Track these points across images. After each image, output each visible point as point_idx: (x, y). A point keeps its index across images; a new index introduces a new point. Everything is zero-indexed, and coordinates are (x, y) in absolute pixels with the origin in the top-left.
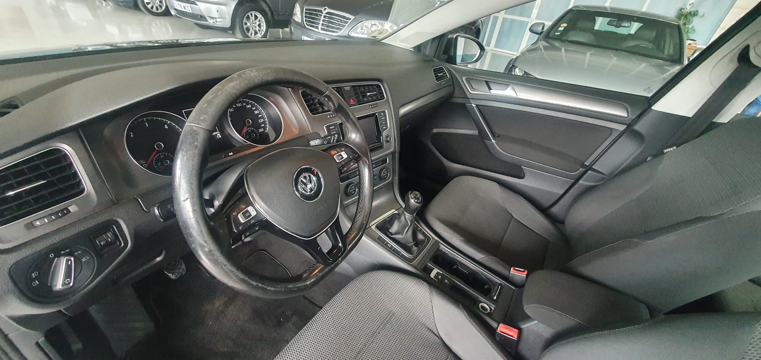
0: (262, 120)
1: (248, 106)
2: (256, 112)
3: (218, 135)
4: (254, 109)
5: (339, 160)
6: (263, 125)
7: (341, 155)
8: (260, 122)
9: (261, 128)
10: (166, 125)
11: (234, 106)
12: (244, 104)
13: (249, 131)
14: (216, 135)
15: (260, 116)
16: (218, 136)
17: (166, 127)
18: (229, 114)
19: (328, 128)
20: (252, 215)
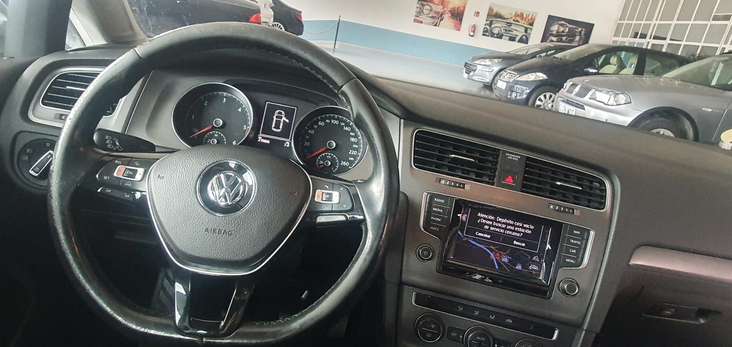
0: (354, 153)
1: (347, 129)
2: (353, 139)
3: (287, 143)
4: (352, 134)
5: (322, 200)
6: (352, 159)
7: (331, 195)
8: (350, 153)
9: (347, 160)
10: (240, 108)
11: (327, 121)
12: (343, 124)
13: (328, 157)
14: (285, 142)
15: (355, 146)
16: (285, 144)
17: (240, 110)
18: (316, 127)
19: (432, 196)
20: (134, 178)
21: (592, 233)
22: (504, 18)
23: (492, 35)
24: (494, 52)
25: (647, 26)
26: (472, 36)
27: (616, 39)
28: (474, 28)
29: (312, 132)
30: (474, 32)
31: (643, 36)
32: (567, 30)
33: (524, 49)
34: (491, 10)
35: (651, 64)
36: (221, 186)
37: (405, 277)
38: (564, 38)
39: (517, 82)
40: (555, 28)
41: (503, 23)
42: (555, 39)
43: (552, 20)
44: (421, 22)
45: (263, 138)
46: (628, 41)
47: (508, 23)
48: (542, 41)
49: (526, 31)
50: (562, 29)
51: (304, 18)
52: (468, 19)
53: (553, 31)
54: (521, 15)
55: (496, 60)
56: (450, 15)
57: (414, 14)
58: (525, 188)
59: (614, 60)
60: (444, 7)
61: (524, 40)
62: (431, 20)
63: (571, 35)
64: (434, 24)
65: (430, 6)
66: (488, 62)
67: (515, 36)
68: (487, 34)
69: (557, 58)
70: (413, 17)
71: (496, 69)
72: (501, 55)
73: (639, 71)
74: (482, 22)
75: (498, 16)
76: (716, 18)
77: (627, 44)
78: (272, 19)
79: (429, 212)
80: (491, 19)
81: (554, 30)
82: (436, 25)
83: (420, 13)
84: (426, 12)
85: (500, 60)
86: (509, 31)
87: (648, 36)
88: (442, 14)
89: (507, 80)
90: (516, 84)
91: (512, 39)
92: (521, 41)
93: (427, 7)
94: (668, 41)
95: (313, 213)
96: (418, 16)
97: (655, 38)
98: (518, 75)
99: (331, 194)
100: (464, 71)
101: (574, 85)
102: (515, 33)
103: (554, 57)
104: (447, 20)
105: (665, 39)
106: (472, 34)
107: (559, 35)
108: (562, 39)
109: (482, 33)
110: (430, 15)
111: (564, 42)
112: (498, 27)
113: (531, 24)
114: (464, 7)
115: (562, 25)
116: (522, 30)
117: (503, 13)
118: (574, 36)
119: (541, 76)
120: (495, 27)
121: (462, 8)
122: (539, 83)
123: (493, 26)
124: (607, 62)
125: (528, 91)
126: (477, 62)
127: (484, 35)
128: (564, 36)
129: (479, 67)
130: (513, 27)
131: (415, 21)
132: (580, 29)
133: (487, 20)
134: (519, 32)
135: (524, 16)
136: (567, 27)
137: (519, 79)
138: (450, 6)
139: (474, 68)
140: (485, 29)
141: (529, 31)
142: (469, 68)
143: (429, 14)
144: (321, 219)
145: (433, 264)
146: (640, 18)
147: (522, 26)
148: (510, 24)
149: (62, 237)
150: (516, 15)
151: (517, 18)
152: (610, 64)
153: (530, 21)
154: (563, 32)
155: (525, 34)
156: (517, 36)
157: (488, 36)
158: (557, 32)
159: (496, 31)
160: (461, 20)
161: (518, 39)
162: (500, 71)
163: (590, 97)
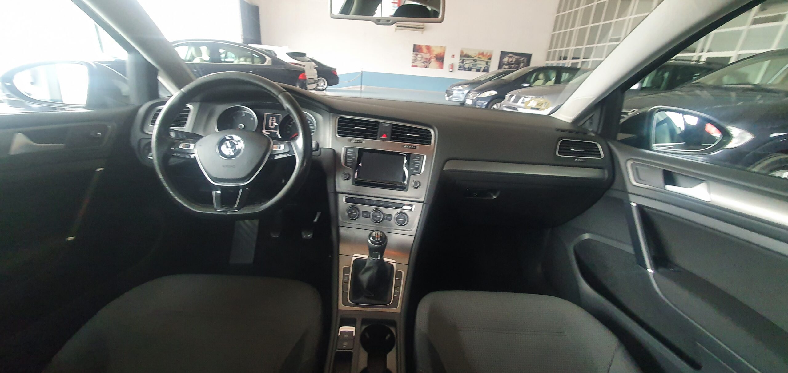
5: (276, 149)
10: (250, 116)
17: (252, 119)
18: (292, 123)
19: (347, 149)
20: (189, 148)
21: (425, 157)
22: (471, 57)
23: (465, 69)
24: (465, 80)
25: (567, 51)
26: (451, 71)
27: (547, 62)
28: (452, 66)
29: (290, 126)
30: (452, 68)
31: (565, 58)
32: (514, 60)
33: (484, 76)
34: (462, 52)
35: (565, 76)
36: (227, 147)
37: (338, 189)
38: (513, 66)
39: (478, 99)
40: (506, 60)
41: (471, 60)
42: (507, 67)
43: (503, 54)
44: (416, 66)
45: (266, 132)
46: (555, 63)
47: (474, 60)
48: (498, 69)
49: (487, 63)
50: (511, 60)
51: (339, 73)
52: (447, 61)
53: (504, 62)
54: (482, 54)
55: (466, 86)
56: (435, 59)
57: (411, 61)
58: (392, 139)
59: (541, 76)
60: (431, 54)
61: (486, 70)
62: (423, 64)
63: (518, 63)
64: (425, 67)
65: (421, 55)
66: (460, 88)
67: (479, 68)
68: (461, 69)
69: (503, 80)
70: (411, 64)
71: (466, 92)
72: (469, 82)
73: (558, 81)
74: (457, 61)
75: (467, 56)
76: (611, 41)
77: (555, 65)
78: (316, 76)
79: (346, 157)
80: (463, 59)
81: (506, 61)
82: (426, 67)
83: (415, 60)
84: (419, 59)
85: (469, 85)
86: (476, 65)
87: (568, 58)
88: (430, 59)
89: (472, 98)
90: (478, 100)
91: (478, 70)
92: (484, 71)
93: (419, 56)
94: (581, 60)
95: (273, 155)
96: (414, 63)
97: (573, 58)
98: (479, 94)
99: (280, 146)
100: (446, 95)
101: (511, 96)
102: (479, 66)
103: (501, 79)
104: (434, 63)
105: (578, 58)
106: (451, 70)
107: (509, 64)
108: (511, 67)
109: (458, 69)
110: (422, 61)
111: (513, 68)
112: (468, 63)
113: (490, 59)
114: (444, 53)
115: (510, 57)
116: (485, 63)
117: (470, 53)
118: (519, 63)
119: (494, 93)
120: (466, 64)
121: (442, 54)
122: (492, 97)
123: (465, 63)
124: (537, 79)
125: (486, 103)
126: (453, 89)
127: (459, 70)
128: (513, 64)
129: (455, 92)
130: (478, 62)
131: (413, 66)
132: (523, 58)
133: (460, 60)
134: (483, 65)
135: (485, 54)
136: (514, 58)
137: (480, 96)
138: (435, 53)
139: (452, 93)
140: (460, 66)
141: (489, 64)
142: (449, 93)
143: (420, 60)
144: (277, 157)
145: (350, 181)
146: (562, 47)
147: (484, 61)
148: (476, 60)
149: (165, 184)
150: (480, 54)
151: (480, 56)
152: (539, 79)
153: (489, 57)
154: (511, 62)
155: (486, 66)
156: (481, 68)
157: (461, 70)
158: (508, 62)
159: (467, 66)
160: (442, 62)
161: (482, 69)
162: (469, 92)
163: (521, 102)
